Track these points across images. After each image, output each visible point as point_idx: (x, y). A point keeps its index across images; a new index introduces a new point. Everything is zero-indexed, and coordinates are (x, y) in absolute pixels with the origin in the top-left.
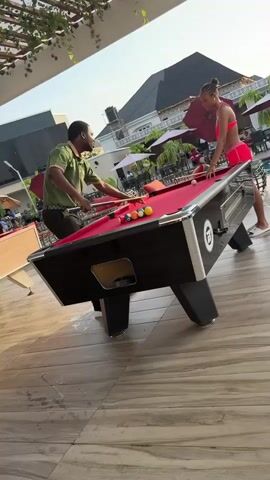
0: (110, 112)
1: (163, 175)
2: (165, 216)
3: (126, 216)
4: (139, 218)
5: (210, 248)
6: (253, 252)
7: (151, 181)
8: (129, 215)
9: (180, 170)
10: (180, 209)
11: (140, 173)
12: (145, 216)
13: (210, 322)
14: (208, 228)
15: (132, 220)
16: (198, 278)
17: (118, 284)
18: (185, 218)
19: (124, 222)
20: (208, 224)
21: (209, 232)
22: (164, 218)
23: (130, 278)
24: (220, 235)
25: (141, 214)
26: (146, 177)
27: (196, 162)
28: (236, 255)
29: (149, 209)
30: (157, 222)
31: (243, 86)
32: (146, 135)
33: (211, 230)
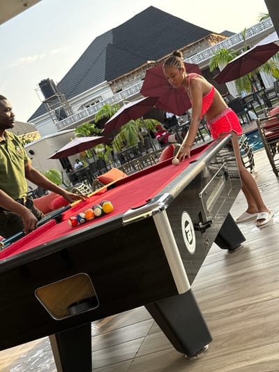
0: (46, 86)
1: (123, 160)
2: (130, 211)
3: (79, 217)
4: (96, 218)
5: (191, 248)
6: (247, 250)
7: (107, 170)
8: (82, 215)
9: (144, 154)
10: (149, 201)
11: (91, 161)
12: (104, 214)
13: (202, 350)
14: (187, 223)
15: (87, 221)
16: (181, 290)
17: (74, 311)
18: (156, 212)
19: (76, 224)
20: (186, 217)
21: (188, 228)
22: (129, 214)
23: (90, 301)
24: (203, 230)
25: (98, 212)
26: (101, 166)
27: (163, 143)
28: (227, 257)
29: (109, 205)
30: (121, 220)
31: (213, 44)
32: (95, 112)
33: (191, 225)
